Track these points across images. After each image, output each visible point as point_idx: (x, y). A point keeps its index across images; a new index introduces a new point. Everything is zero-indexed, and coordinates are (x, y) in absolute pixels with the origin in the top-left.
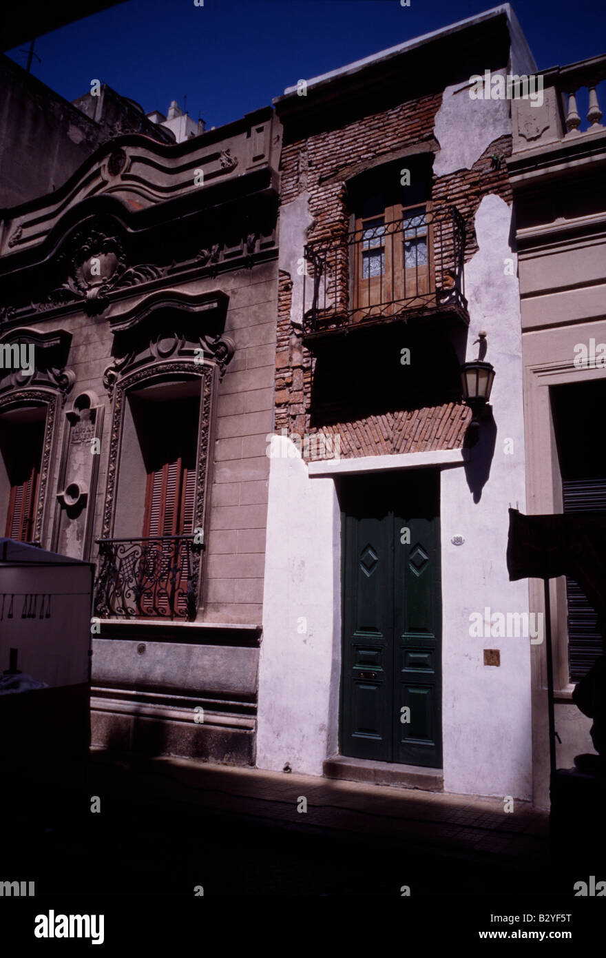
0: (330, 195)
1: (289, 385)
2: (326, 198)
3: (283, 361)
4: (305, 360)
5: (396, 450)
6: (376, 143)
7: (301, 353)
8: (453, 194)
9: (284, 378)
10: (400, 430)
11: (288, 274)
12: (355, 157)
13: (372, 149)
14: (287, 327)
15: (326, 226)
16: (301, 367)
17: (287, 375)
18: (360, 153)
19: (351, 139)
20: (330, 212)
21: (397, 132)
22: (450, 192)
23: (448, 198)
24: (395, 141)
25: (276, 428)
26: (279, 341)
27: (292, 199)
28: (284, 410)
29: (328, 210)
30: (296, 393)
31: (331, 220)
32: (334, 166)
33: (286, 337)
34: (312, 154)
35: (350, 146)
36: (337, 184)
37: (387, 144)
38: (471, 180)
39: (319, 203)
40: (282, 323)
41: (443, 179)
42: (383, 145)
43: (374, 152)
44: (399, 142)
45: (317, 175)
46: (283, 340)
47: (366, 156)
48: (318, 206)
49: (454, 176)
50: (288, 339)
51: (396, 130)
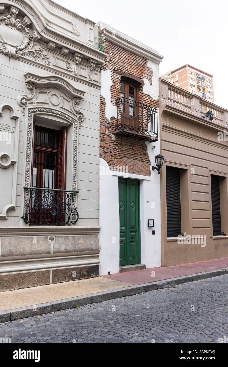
0: (117, 78)
1: (105, 140)
2: (116, 78)
3: (103, 131)
4: (110, 134)
5: (134, 173)
6: (130, 69)
7: (108, 130)
8: (147, 101)
9: (103, 137)
10: (135, 167)
11: (104, 98)
12: (124, 69)
13: (129, 71)
14: (104, 119)
15: (116, 89)
16: (108, 135)
17: (105, 137)
18: (126, 69)
19: (123, 62)
20: (117, 84)
21: (135, 70)
22: (146, 100)
23: (146, 101)
24: (134, 73)
25: (100, 155)
26: (101, 122)
27: (105, 70)
28: (103, 149)
29: (116, 83)
30: (107, 144)
31: (118, 87)
32: (118, 68)
33: (104, 122)
34: (112, 57)
35: (122, 64)
36: (119, 75)
37: (133, 72)
38: (151, 100)
39: (114, 78)
40: (102, 116)
41: (145, 95)
42: (131, 72)
43: (129, 72)
44: (135, 74)
45: (113, 67)
46: (102, 123)
47: (127, 72)
48: (114, 79)
49: (147, 95)
50: (104, 123)
51: (134, 69)
